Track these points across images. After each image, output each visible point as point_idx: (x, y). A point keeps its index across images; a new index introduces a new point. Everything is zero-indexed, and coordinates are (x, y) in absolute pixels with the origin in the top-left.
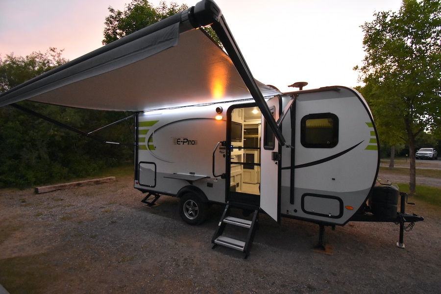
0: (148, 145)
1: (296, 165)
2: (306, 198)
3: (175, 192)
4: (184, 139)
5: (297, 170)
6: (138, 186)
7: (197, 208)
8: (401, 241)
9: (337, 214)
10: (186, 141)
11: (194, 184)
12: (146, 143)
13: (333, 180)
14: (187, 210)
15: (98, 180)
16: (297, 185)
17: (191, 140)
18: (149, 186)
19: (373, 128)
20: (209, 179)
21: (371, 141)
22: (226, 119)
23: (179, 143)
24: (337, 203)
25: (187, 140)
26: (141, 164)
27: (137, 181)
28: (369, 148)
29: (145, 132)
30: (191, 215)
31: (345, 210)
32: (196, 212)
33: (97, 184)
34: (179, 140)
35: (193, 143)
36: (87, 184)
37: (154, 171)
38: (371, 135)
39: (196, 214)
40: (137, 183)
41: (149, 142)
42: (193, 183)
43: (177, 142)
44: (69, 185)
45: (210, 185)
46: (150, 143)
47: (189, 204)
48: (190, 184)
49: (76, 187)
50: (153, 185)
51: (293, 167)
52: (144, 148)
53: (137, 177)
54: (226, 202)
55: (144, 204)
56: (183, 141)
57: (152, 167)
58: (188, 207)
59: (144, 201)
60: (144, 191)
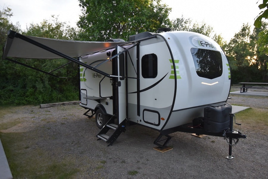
0: (84, 79)
1: (140, 90)
2: (145, 112)
3: (94, 108)
5: (141, 93)
6: (81, 105)
8: (230, 154)
9: (157, 123)
10: (97, 75)
11: (101, 103)
13: (156, 100)
15: (75, 102)
16: (141, 104)
18: (84, 104)
19: (173, 63)
20: (107, 100)
21: (172, 72)
22: (112, 60)
23: (94, 76)
24: (158, 115)
27: (80, 101)
28: (171, 77)
29: (82, 70)
31: (161, 120)
33: (75, 104)
35: (100, 76)
36: (68, 104)
37: (86, 95)
38: (172, 68)
39: (102, 122)
40: (80, 103)
44: (58, 104)
45: (107, 104)
46: (84, 77)
48: (99, 104)
49: (62, 106)
50: (86, 104)
52: (82, 80)
53: (80, 99)
54: (113, 114)
55: (86, 117)
57: (85, 92)
58: (99, 117)
59: (85, 114)
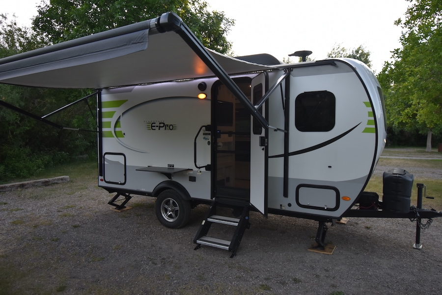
0: (115, 132)
1: (290, 152)
2: (301, 190)
3: (151, 190)
4: (160, 123)
5: (291, 158)
6: (103, 184)
7: (177, 208)
8: (418, 242)
9: (333, 206)
10: (162, 125)
11: (174, 179)
12: (112, 129)
13: (330, 168)
14: (166, 211)
15: (47, 180)
16: (291, 175)
17: (169, 124)
18: (117, 183)
19: (371, 108)
20: (191, 172)
21: (369, 123)
22: (209, 97)
23: (153, 128)
24: (333, 193)
25: (164, 124)
26: (106, 156)
27: (102, 178)
28: (367, 130)
29: (111, 115)
30: (170, 216)
31: (341, 201)
32: (176, 212)
33: (46, 186)
34: (153, 125)
35: (171, 127)
36: (33, 185)
37: (124, 164)
38: (369, 116)
39: (176, 215)
40: (102, 180)
41: (115, 127)
42: (172, 178)
43: (152, 126)
44: (10, 186)
45: (193, 179)
46: (118, 129)
47: (167, 203)
48: (168, 179)
49: (19, 189)
50: (123, 182)
51: (286, 155)
52: (110, 135)
53: (102, 172)
54: (212, 198)
55: (112, 208)
56: (159, 125)
57: (121, 159)
58: (166, 206)
59: (111, 203)
60: (110, 190)
